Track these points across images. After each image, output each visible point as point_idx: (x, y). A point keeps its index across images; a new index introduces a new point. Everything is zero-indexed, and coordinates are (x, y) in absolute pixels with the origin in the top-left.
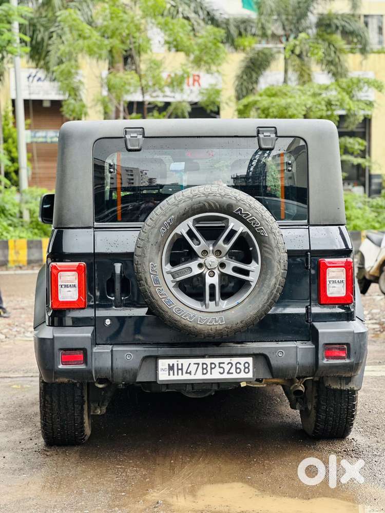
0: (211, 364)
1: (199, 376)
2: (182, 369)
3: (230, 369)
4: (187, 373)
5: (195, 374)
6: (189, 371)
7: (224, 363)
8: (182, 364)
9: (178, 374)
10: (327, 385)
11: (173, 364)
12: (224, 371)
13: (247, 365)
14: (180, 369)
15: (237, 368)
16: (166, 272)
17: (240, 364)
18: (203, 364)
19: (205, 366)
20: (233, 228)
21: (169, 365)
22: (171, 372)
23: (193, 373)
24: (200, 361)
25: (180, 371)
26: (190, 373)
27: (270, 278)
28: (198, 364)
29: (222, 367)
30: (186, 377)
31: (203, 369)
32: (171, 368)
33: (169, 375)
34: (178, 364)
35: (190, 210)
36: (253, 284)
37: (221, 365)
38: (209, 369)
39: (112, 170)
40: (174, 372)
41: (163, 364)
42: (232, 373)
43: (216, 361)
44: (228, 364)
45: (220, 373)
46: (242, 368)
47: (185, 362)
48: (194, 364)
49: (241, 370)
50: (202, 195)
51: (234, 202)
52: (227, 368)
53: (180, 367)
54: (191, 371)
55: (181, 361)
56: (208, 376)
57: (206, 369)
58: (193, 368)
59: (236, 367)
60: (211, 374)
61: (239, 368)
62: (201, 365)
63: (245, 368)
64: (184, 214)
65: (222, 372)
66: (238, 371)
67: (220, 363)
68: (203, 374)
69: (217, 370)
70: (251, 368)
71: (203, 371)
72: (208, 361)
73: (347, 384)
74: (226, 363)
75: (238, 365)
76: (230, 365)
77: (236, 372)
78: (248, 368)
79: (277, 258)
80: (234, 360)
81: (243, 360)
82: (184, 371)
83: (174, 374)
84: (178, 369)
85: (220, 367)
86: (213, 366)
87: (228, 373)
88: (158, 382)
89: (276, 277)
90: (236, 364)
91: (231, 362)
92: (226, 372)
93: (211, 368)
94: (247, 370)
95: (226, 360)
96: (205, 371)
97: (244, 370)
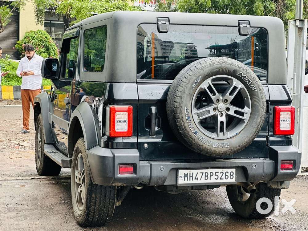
0: (210, 173)
1: (203, 181)
2: (192, 177)
3: (222, 176)
4: (195, 179)
5: (200, 180)
6: (197, 178)
7: (218, 172)
8: (193, 173)
9: (190, 180)
10: (269, 185)
11: (187, 173)
12: (218, 177)
13: (232, 174)
14: (191, 177)
15: (226, 176)
16: (194, 113)
18: (205, 173)
19: (207, 174)
20: (235, 86)
21: (185, 174)
22: (186, 179)
23: (199, 179)
24: (204, 171)
25: (191, 178)
26: (197, 179)
27: (257, 118)
28: (203, 173)
29: (217, 175)
30: (195, 181)
31: (205, 176)
32: (186, 176)
33: (185, 180)
34: (190, 173)
35: (211, 73)
36: (246, 122)
37: (217, 174)
38: (209, 176)
39: (149, 45)
40: (187, 179)
41: (181, 173)
42: (223, 179)
43: (214, 171)
44: (221, 173)
46: (229, 176)
47: (195, 172)
48: (200, 173)
49: (228, 177)
50: (218, 64)
51: (237, 69)
52: (220, 175)
53: (191, 175)
54: (198, 178)
55: (192, 171)
56: (208, 181)
57: (207, 176)
58: (199, 176)
59: (225, 174)
60: (210, 179)
61: (227, 176)
62: (204, 174)
63: (231, 175)
64: (207, 76)
65: (217, 178)
67: (216, 172)
68: (205, 179)
69: (214, 177)
70: (234, 175)
71: (205, 178)
72: (209, 171)
73: (281, 185)
75: (227, 174)
76: (222, 173)
77: (225, 178)
79: (262, 105)
80: (225, 170)
81: (229, 170)
82: (194, 177)
83: (187, 180)
84: (190, 177)
85: (216, 175)
86: (212, 174)
87: (221, 179)
88: (178, 185)
89: (261, 118)
90: (225, 173)
91: (222, 171)
92: (219, 178)
93: (211, 176)
94: (232, 177)
95: (220, 170)
96: (206, 178)
97: (230, 177)
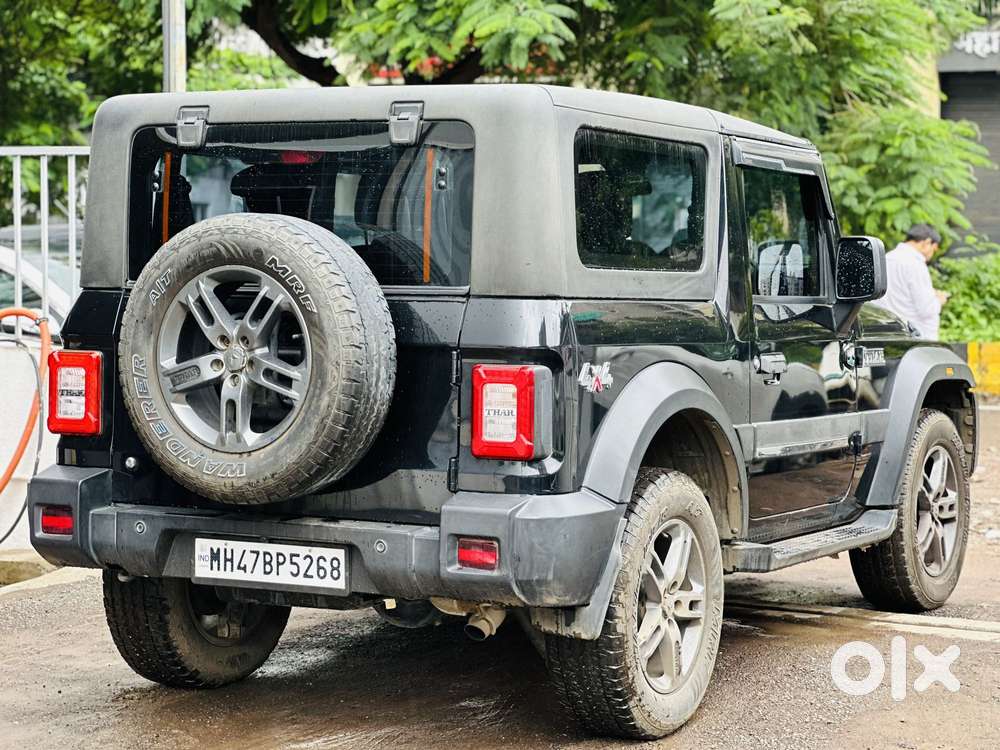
0: (278, 554)
1: (258, 576)
2: (231, 560)
3: (308, 568)
4: (239, 568)
5: (252, 572)
6: (242, 565)
7: (298, 556)
8: (232, 551)
9: (225, 570)
11: (219, 550)
12: (298, 570)
13: (335, 564)
14: (229, 560)
15: (319, 568)
16: (163, 373)
17: (325, 560)
18: (265, 553)
19: (268, 558)
20: (267, 296)
21: (212, 549)
22: (215, 564)
23: (249, 569)
24: (262, 547)
25: (229, 564)
26: (244, 569)
27: (320, 394)
28: (258, 553)
29: (295, 564)
30: (238, 575)
31: (265, 563)
32: (215, 556)
33: (212, 568)
34: (225, 550)
35: (198, 260)
36: (297, 405)
37: (295, 559)
38: (274, 563)
39: (157, 184)
40: (219, 564)
41: (203, 546)
42: (312, 577)
43: (287, 549)
44: (305, 558)
45: (292, 573)
46: (329, 569)
47: (238, 547)
48: (251, 552)
49: (325, 572)
50: (217, 232)
51: (264, 246)
52: (304, 564)
53: (229, 556)
54: (245, 566)
55: (231, 544)
56: (272, 579)
57: (270, 563)
58: (249, 560)
59: (318, 564)
60: (278, 574)
61: (323, 568)
62: (261, 555)
63: (333, 569)
65: (295, 572)
66: (322, 573)
67: (292, 555)
68: (265, 573)
69: (287, 568)
70: (342, 569)
71: (265, 568)
72: (273, 548)
73: (568, 624)
74: (302, 557)
75: (322, 563)
76: (308, 560)
77: (319, 575)
78: (337, 569)
79: (333, 356)
80: (316, 552)
81: (329, 553)
82: (236, 563)
83: (219, 569)
84: (226, 560)
85: (292, 563)
86: (281, 559)
87: (306, 576)
88: (193, 581)
89: (330, 393)
90: (318, 561)
91: (310, 554)
92: (302, 572)
93: (279, 564)
94: (335, 574)
95: (303, 550)
96: (268, 568)
97: (332, 573)
